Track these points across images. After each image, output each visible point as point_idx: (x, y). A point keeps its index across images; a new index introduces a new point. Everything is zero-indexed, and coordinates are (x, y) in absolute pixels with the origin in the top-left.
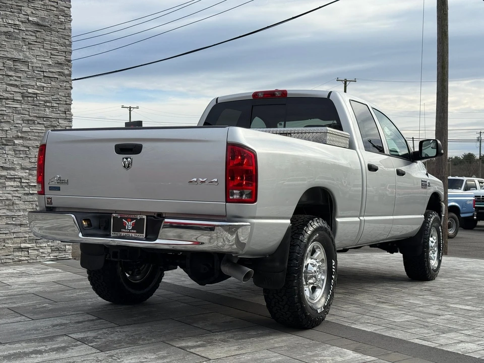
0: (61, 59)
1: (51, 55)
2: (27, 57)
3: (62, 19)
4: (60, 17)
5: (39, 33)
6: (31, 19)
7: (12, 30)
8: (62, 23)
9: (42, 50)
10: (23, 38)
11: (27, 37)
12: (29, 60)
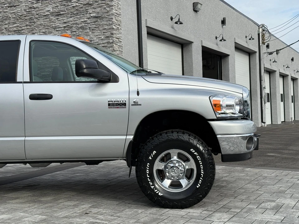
0: (108, 34)
1: (103, 33)
2: (92, 38)
3: (108, 9)
4: (107, 8)
5: (97, 22)
6: (92, 15)
7: (84, 25)
8: (108, 12)
9: (99, 31)
10: (89, 28)
11: (91, 26)
12: (92, 40)
